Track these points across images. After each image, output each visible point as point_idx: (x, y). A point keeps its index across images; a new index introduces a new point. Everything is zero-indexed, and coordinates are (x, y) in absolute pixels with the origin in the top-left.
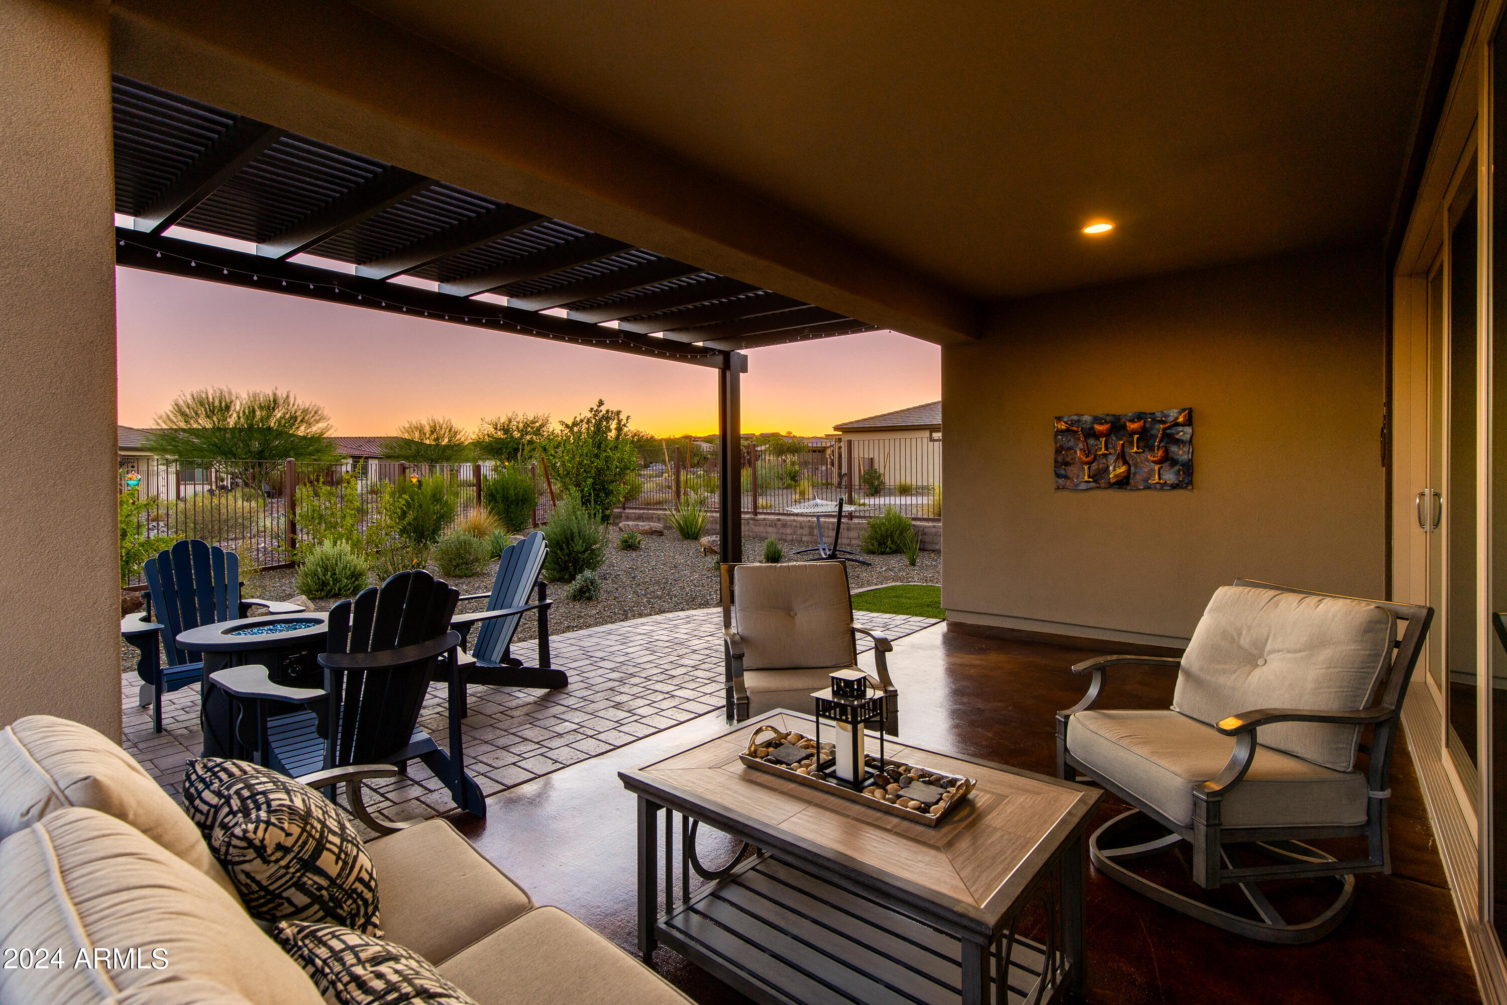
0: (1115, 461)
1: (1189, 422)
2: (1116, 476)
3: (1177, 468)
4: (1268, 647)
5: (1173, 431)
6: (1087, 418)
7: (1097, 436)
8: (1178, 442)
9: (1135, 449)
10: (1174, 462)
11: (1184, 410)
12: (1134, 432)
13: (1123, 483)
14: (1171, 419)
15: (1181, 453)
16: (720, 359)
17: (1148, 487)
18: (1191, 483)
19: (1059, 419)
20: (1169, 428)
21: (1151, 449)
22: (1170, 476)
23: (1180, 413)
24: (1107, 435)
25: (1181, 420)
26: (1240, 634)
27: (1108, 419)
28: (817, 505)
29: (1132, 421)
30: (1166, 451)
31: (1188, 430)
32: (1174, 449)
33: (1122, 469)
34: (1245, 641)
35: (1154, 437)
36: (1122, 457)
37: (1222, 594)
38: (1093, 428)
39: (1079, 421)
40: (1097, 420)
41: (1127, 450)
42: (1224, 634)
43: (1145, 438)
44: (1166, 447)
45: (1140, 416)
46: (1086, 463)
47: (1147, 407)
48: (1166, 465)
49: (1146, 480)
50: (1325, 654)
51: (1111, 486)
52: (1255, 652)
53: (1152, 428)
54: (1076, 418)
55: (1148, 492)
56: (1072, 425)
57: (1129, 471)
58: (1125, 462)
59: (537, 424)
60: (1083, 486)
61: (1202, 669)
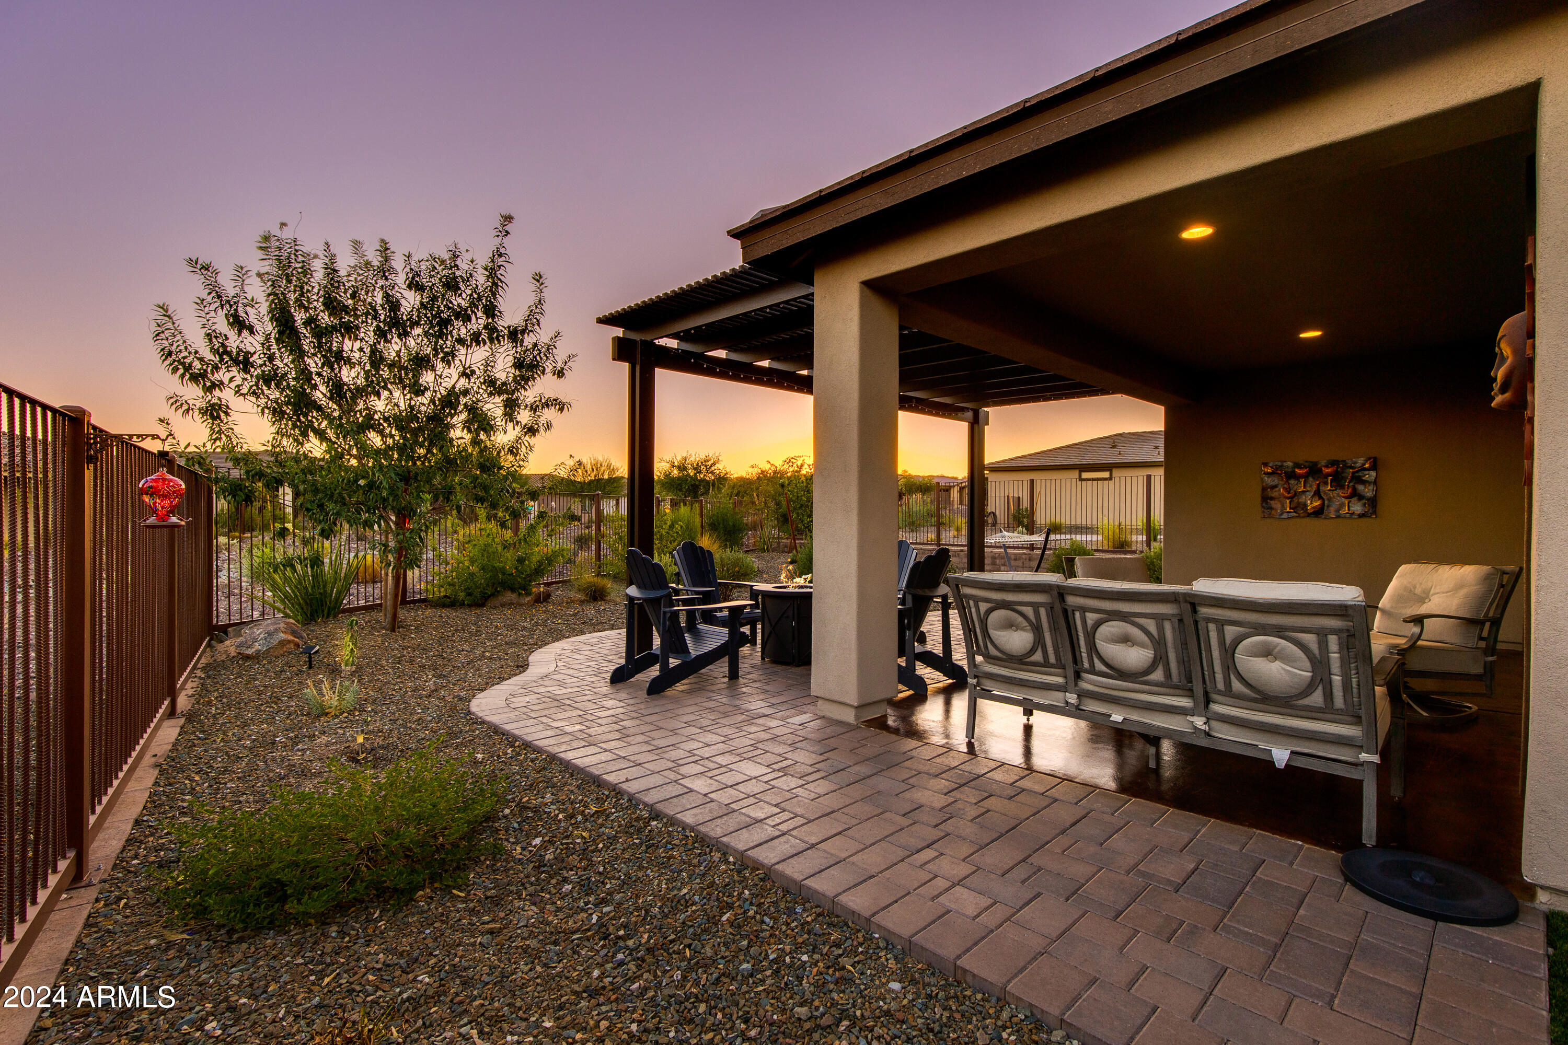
0: (1312, 497)
1: (1374, 467)
2: (1313, 508)
3: (1364, 501)
4: (1432, 592)
5: (1360, 474)
6: (1290, 464)
7: (1297, 477)
8: (1364, 482)
9: (1329, 488)
10: (1361, 497)
11: (1370, 459)
12: (1328, 475)
13: (1318, 512)
14: (1358, 465)
15: (1368, 492)
16: (970, 414)
17: (1338, 517)
18: (1375, 512)
19: (1266, 465)
20: (1357, 472)
21: (1342, 487)
22: (1357, 508)
23: (1366, 461)
24: (1306, 476)
25: (1367, 466)
26: (1415, 588)
27: (1307, 464)
28: (1003, 537)
29: (1327, 467)
30: (1354, 489)
31: (1373, 474)
32: (1360, 487)
33: (1317, 503)
34: (1418, 591)
35: (1345, 478)
36: (1318, 494)
37: (1403, 568)
38: (1294, 472)
39: (1282, 466)
40: (1298, 465)
41: (1322, 488)
42: (1406, 589)
43: (1338, 480)
44: (1354, 486)
45: (1333, 463)
46: (1288, 498)
47: (1339, 456)
48: (1354, 500)
49: (1338, 510)
50: (1463, 592)
51: (1309, 515)
52: (1424, 596)
53: (1343, 472)
54: (1279, 464)
55: (1339, 520)
56: (1277, 469)
57: (1323, 504)
58: (1321, 498)
59: (709, 463)
60: (1285, 516)
61: (1392, 607)
